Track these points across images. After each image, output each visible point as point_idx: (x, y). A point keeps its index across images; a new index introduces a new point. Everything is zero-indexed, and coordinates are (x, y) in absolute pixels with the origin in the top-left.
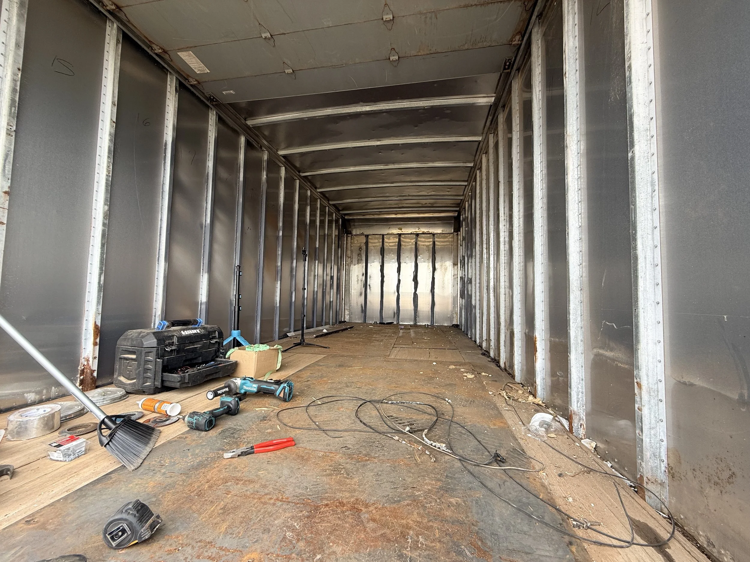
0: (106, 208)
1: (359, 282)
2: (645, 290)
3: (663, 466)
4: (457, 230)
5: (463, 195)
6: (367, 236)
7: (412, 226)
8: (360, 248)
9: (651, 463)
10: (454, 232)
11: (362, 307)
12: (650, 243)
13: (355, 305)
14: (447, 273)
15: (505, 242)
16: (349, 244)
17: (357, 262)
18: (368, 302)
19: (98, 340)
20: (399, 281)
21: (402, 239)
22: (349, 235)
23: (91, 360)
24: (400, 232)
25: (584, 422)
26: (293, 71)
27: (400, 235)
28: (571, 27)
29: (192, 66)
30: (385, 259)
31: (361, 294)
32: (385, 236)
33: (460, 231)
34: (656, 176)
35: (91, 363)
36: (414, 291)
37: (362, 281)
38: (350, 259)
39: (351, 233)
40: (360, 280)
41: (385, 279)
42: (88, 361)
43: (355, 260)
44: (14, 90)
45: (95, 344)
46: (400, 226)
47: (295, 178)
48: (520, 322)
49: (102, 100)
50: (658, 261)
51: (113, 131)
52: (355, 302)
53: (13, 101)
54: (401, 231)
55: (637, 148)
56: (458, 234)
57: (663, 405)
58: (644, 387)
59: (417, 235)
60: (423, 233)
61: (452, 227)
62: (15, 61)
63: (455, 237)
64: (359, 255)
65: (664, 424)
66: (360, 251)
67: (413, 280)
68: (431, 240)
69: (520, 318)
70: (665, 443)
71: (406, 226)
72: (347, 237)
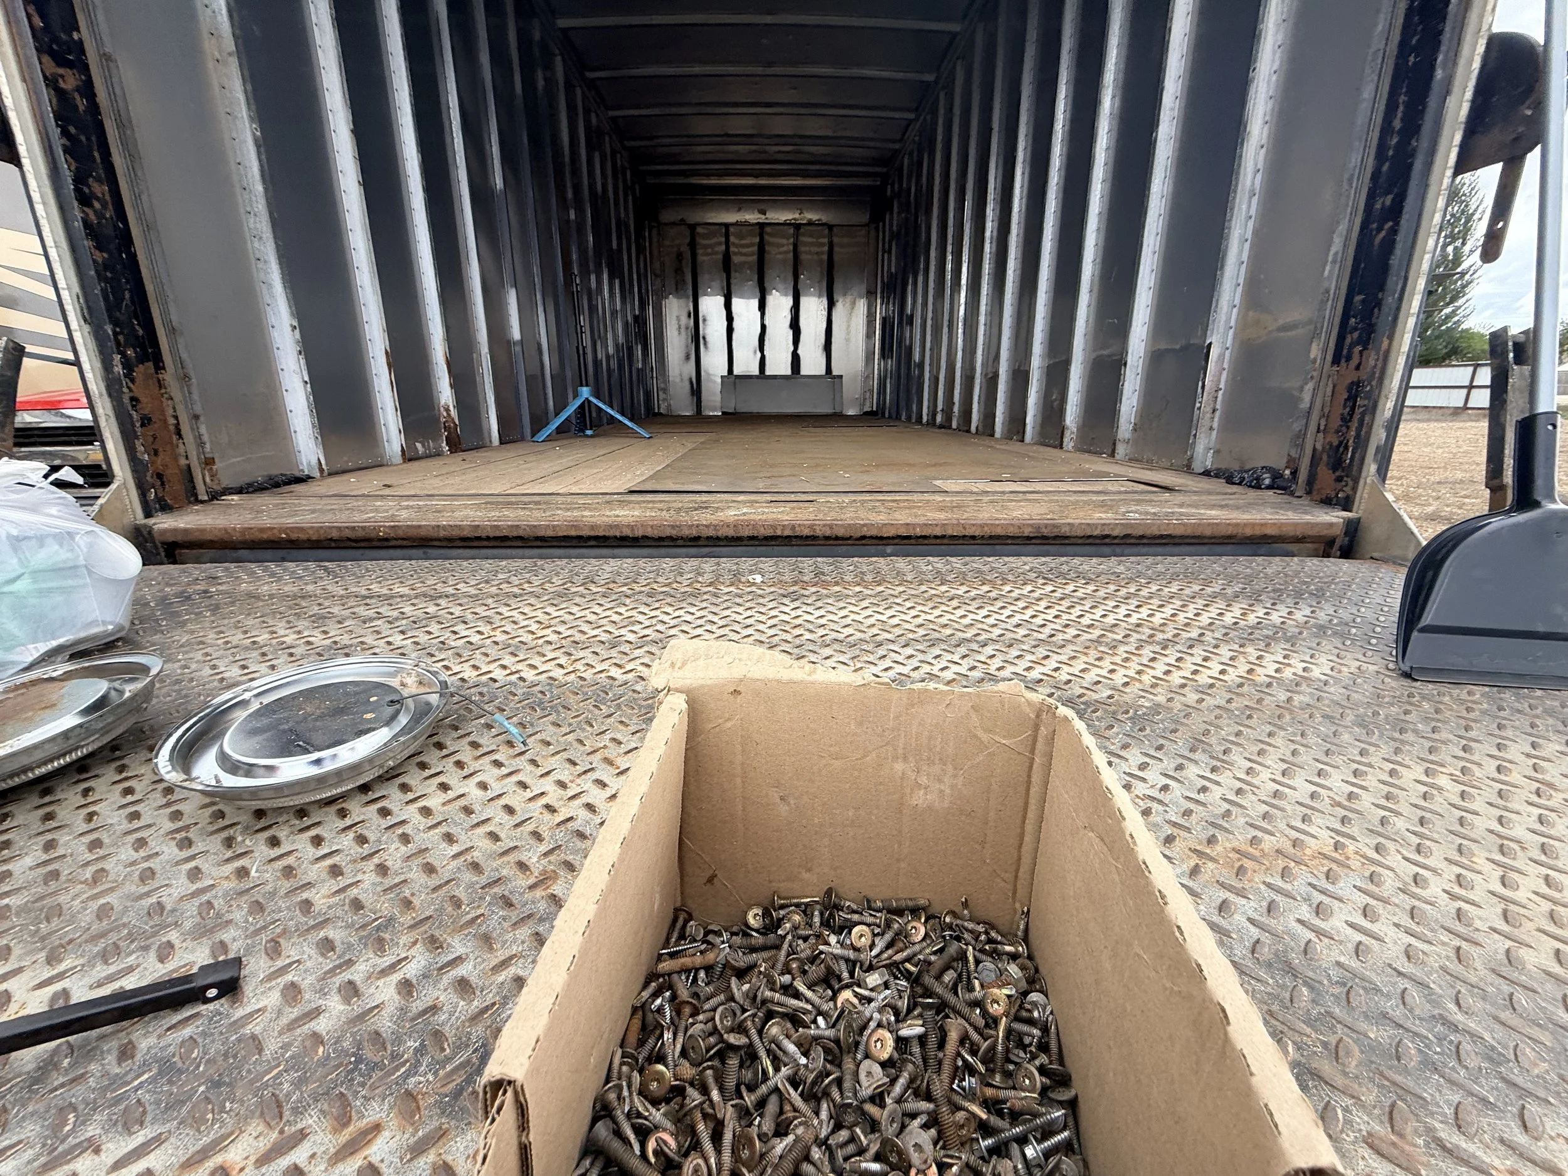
1: (683, 330)
4: (877, 218)
5: (901, 140)
6: (693, 227)
7: (785, 205)
8: (680, 256)
10: (872, 222)
11: (691, 383)
13: (678, 380)
14: (856, 311)
16: (655, 245)
17: (674, 287)
18: (703, 373)
20: (763, 327)
21: (766, 237)
22: (654, 224)
24: (761, 218)
27: (762, 226)
30: (733, 281)
31: (688, 358)
32: (732, 229)
33: (884, 221)
36: (792, 348)
37: (687, 328)
38: (659, 280)
39: (658, 220)
40: (683, 327)
41: (735, 324)
43: (670, 283)
46: (762, 206)
52: (677, 372)
54: (763, 217)
56: (878, 228)
59: (797, 226)
60: (810, 223)
61: (867, 210)
63: (873, 233)
64: (679, 271)
66: (680, 261)
67: (791, 326)
68: (826, 240)
71: (775, 205)
72: (650, 227)
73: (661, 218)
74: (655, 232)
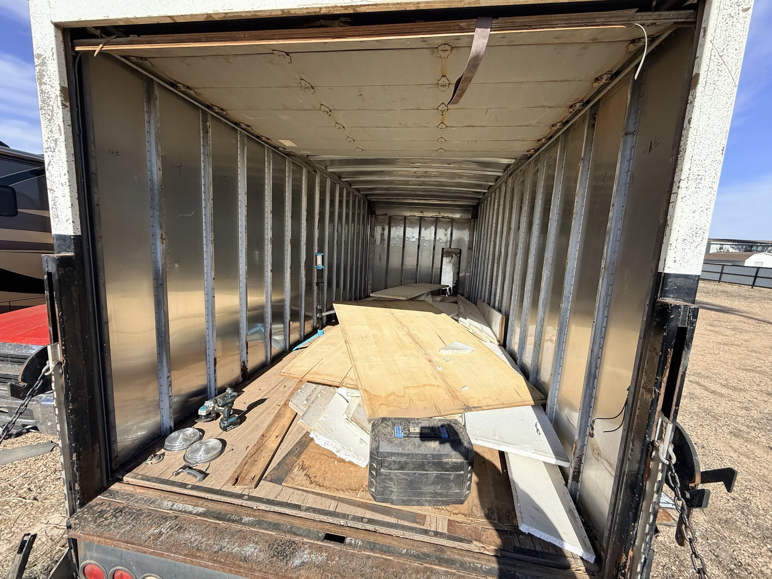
6: (390, 217)
7: (432, 210)
10: (472, 218)
21: (422, 221)
23: (246, 363)
26: (362, 150)
27: (421, 217)
29: (285, 144)
32: (407, 219)
33: (477, 218)
39: (374, 214)
42: (244, 363)
44: (211, 214)
45: (247, 353)
46: (421, 210)
49: (239, 193)
51: (246, 213)
53: (212, 221)
54: (422, 214)
56: (475, 221)
59: (437, 218)
60: (443, 217)
61: (470, 213)
62: (210, 196)
63: (472, 223)
66: (384, 231)
68: (450, 225)
71: (427, 210)
72: (372, 217)
73: (377, 213)
74: (373, 218)
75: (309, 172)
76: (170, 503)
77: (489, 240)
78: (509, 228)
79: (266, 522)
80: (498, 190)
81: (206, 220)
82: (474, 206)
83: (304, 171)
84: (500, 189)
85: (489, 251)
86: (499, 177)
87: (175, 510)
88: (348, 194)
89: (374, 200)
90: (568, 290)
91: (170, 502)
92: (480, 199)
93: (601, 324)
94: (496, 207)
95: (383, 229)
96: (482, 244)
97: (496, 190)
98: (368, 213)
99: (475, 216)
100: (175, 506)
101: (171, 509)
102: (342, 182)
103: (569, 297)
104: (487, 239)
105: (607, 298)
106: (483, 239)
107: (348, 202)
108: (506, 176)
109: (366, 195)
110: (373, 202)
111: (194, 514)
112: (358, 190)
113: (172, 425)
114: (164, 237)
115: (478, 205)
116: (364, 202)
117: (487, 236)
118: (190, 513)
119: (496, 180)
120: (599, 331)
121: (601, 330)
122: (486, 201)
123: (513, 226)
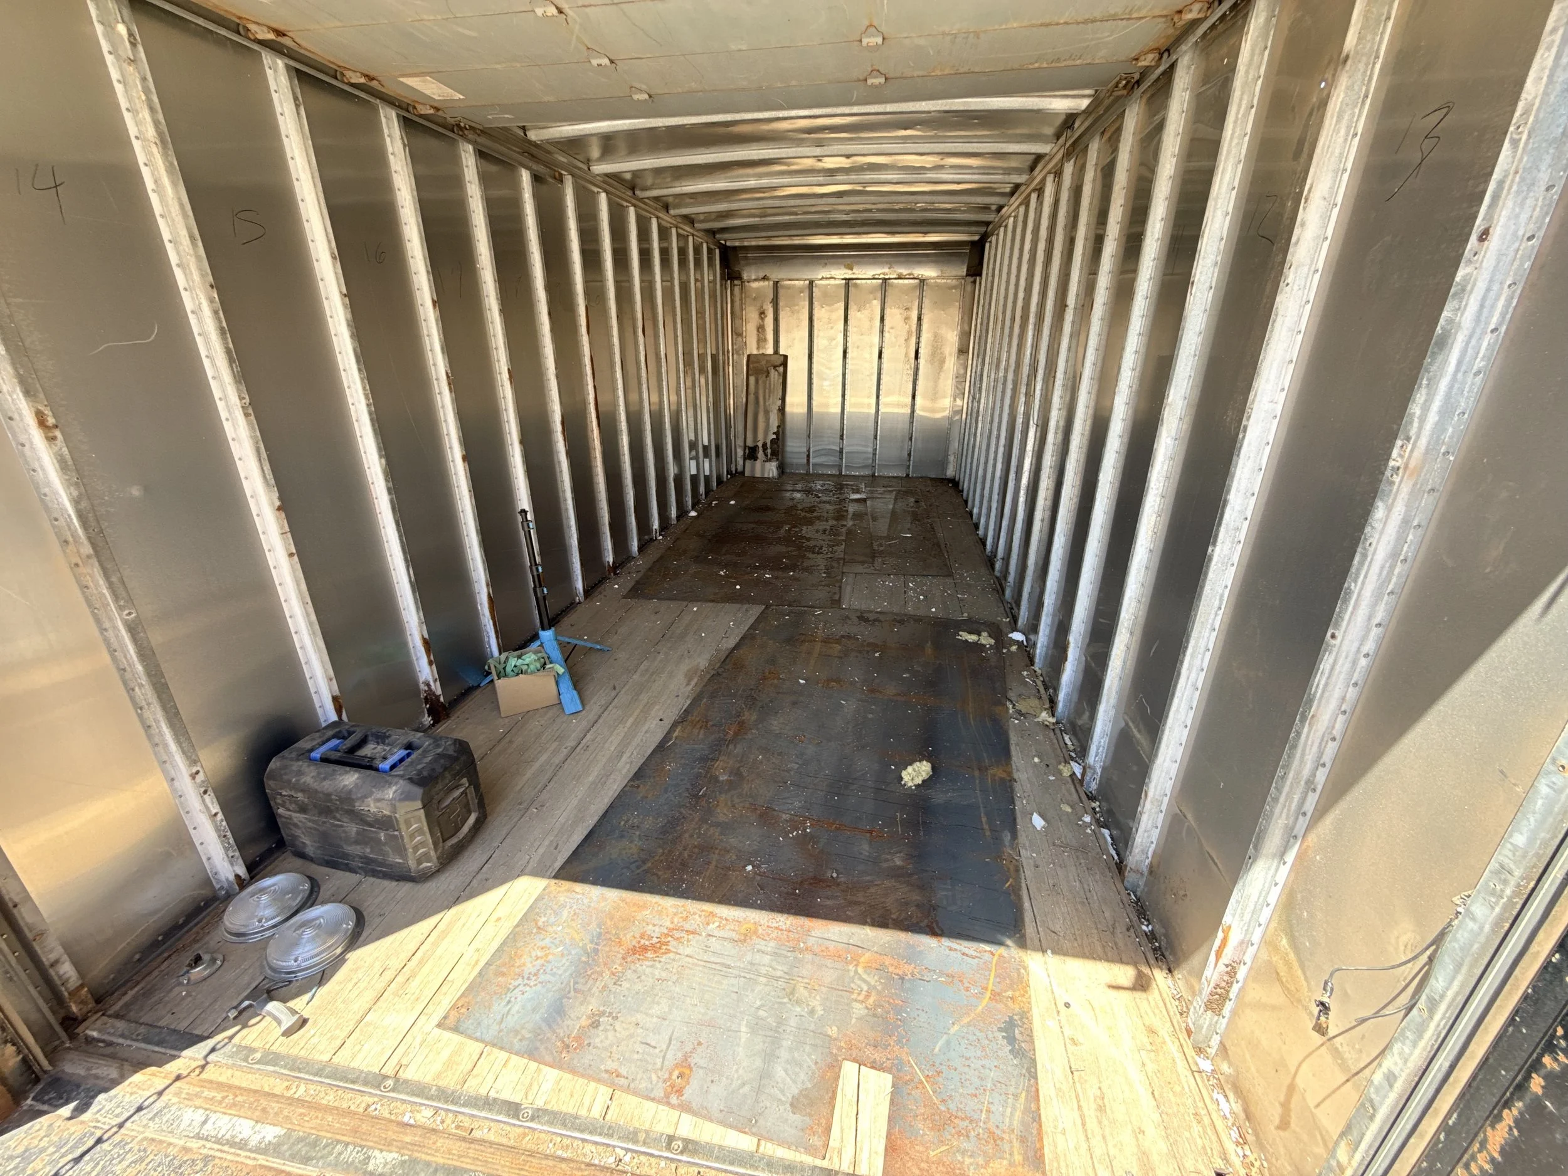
0: (383, 461)
2: (1178, 710)
3: (1147, 862)
6: (776, 284)
7: (875, 260)
9: (1138, 858)
10: (967, 275)
12: (1197, 662)
15: (1057, 428)
16: (737, 304)
17: (756, 345)
19: (432, 658)
21: (852, 291)
22: (736, 282)
23: (432, 683)
24: (848, 274)
25: (1098, 778)
26: (650, 96)
27: (848, 281)
28: (1223, 190)
29: (428, 92)
32: (815, 285)
33: (980, 275)
34: (1227, 591)
35: (433, 687)
38: (741, 339)
39: (739, 278)
42: (428, 685)
43: (751, 341)
44: (222, 331)
45: (430, 663)
46: (849, 261)
47: (625, 204)
48: (1055, 589)
49: (314, 256)
50: (1200, 685)
51: (349, 316)
53: (228, 352)
54: (850, 272)
55: (1218, 549)
56: (974, 282)
57: (1162, 816)
58: (1149, 799)
59: (886, 281)
60: (900, 277)
61: (963, 263)
62: (203, 276)
63: (969, 288)
64: (761, 329)
65: (1158, 831)
66: (762, 319)
68: (916, 292)
69: (1056, 584)
70: (1153, 846)
71: (861, 260)
72: (733, 286)
73: (745, 276)
74: (737, 290)
75: (536, 179)
76: (199, 1116)
77: (1007, 331)
78: (1061, 306)
79: (428, 1164)
80: (1034, 196)
81: (208, 349)
82: (972, 243)
83: (525, 176)
84: (1040, 191)
85: (1008, 361)
86: (1039, 157)
87: (206, 1139)
88: (664, 233)
89: (737, 244)
90: (1237, 508)
91: (201, 1111)
92: (988, 224)
93: (1356, 645)
94: (1027, 246)
95: (762, 314)
96: (989, 340)
97: (1029, 195)
98: (722, 278)
99: (975, 271)
100: (209, 1126)
101: (198, 1137)
102: (641, 200)
103: (1237, 529)
104: (1003, 329)
105: (1392, 568)
106: (994, 329)
107: (665, 253)
108: (1060, 155)
109: (712, 232)
110: (735, 248)
111: (250, 1150)
112: (689, 220)
113: (242, 871)
114: (51, 421)
115: (984, 238)
116: (710, 252)
117: (1004, 321)
118: (242, 1145)
119: (1032, 169)
120: (1348, 665)
121: (1355, 662)
122: (1002, 229)
123: (1071, 300)
